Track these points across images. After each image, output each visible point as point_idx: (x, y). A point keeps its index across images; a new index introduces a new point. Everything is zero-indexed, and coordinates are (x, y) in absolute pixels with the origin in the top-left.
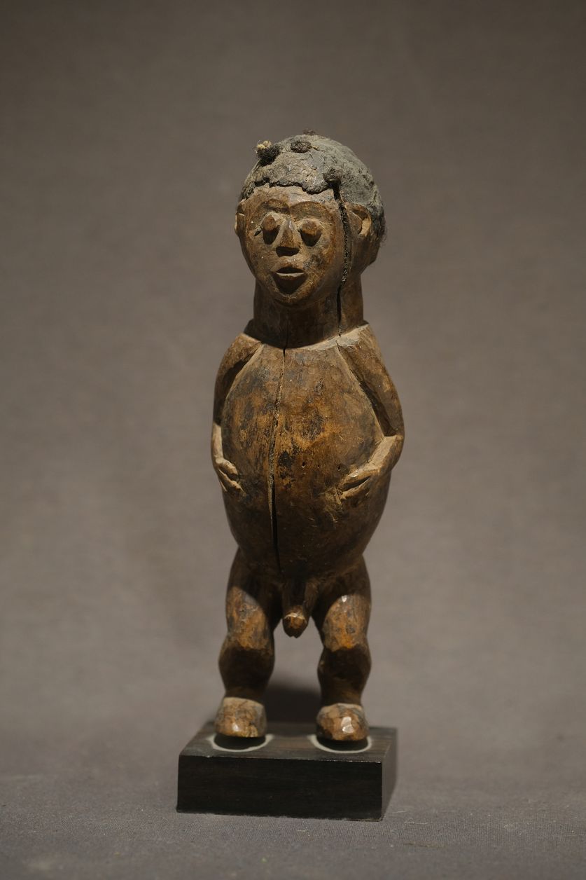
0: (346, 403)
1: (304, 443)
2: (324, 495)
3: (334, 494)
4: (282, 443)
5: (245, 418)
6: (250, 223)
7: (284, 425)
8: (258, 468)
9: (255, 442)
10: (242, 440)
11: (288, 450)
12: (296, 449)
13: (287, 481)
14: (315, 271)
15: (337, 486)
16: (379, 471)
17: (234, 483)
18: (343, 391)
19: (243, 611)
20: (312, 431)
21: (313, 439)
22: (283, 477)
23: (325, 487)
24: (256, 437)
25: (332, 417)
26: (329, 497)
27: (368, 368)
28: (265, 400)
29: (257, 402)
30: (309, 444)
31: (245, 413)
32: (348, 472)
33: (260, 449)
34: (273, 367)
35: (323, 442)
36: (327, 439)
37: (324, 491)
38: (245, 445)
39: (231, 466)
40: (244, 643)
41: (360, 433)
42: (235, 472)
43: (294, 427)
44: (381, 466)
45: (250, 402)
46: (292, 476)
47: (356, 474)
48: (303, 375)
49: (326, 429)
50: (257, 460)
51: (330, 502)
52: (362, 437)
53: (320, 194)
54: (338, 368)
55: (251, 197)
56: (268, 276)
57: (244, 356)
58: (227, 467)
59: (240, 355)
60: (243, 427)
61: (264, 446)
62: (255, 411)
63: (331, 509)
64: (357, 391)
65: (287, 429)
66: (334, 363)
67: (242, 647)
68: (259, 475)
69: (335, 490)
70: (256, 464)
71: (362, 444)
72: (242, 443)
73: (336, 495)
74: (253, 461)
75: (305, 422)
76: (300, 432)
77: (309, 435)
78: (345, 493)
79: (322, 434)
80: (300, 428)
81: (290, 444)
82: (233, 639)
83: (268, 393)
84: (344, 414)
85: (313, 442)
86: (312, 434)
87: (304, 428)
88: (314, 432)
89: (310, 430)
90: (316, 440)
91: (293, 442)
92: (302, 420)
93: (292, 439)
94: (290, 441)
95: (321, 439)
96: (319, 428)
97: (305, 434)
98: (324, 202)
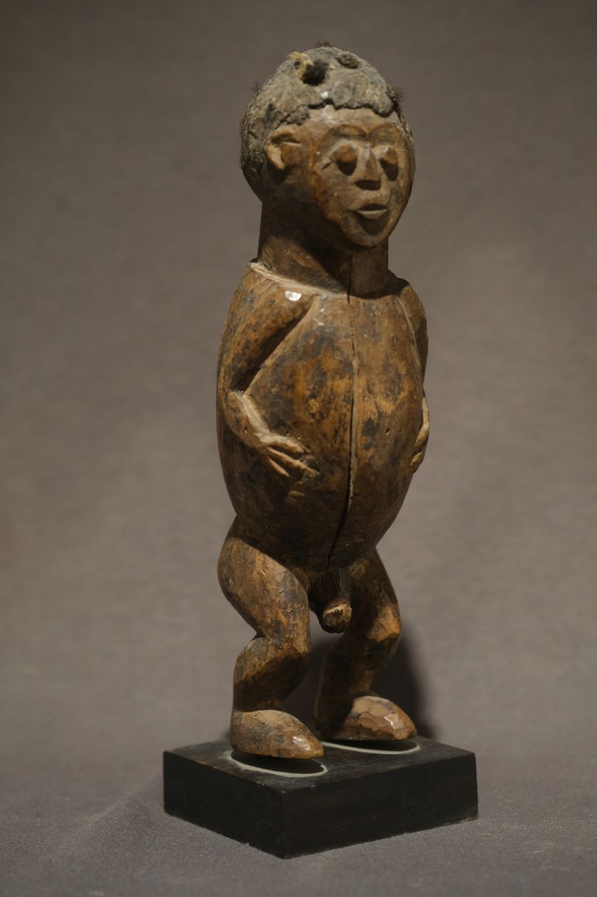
1: (387, 406)
2: (400, 463)
3: (406, 460)
4: (366, 409)
5: (315, 384)
6: (315, 155)
7: (366, 388)
8: (338, 441)
9: (332, 412)
10: (313, 411)
11: (372, 417)
12: (380, 414)
13: (370, 453)
15: (409, 451)
17: (297, 463)
19: (292, 611)
20: (394, 391)
21: (395, 400)
22: (367, 448)
23: (401, 454)
24: (333, 406)
25: (408, 373)
26: (402, 465)
28: (341, 362)
29: (331, 364)
30: (393, 407)
31: (313, 378)
32: (416, 435)
33: (340, 419)
34: (342, 322)
35: (403, 403)
36: (406, 399)
37: (400, 458)
38: (317, 417)
39: (291, 443)
40: (301, 649)
42: (299, 449)
43: (376, 389)
45: (320, 366)
46: (376, 446)
47: (420, 435)
48: (377, 327)
49: (405, 387)
50: (336, 432)
53: (390, 117)
55: (307, 124)
56: (344, 216)
57: (299, 312)
58: (285, 445)
59: (294, 311)
60: (313, 396)
61: (345, 415)
62: (329, 375)
65: (370, 392)
67: (300, 654)
68: (338, 450)
69: (407, 456)
70: (335, 436)
72: (313, 415)
74: (330, 433)
75: (386, 381)
76: (383, 394)
77: (391, 397)
78: (413, 459)
79: (402, 394)
80: (383, 389)
81: (375, 410)
82: (285, 646)
83: (342, 353)
85: (397, 404)
86: (394, 394)
87: (386, 389)
88: (396, 392)
89: (392, 391)
90: (399, 401)
91: (377, 407)
92: (384, 380)
93: (376, 403)
94: (374, 405)
95: (402, 399)
96: (399, 388)
97: (387, 396)
98: (396, 125)
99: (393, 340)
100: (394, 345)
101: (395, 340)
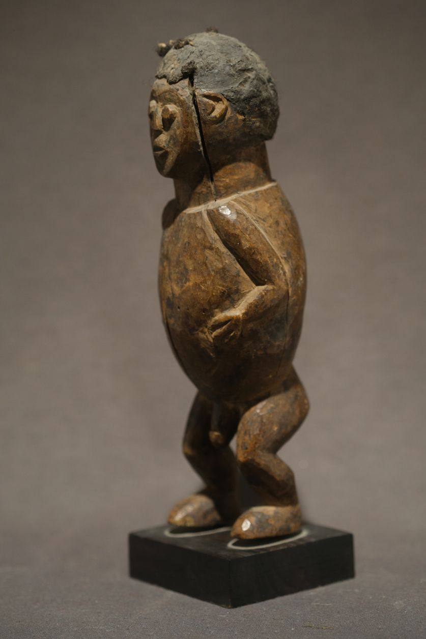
0: (207, 257)
1: (177, 290)
2: (198, 334)
3: (205, 333)
4: (167, 289)
7: (168, 275)
11: (170, 296)
12: (173, 295)
13: (173, 321)
14: (172, 149)
15: (206, 327)
16: (241, 316)
18: (205, 247)
21: (182, 286)
22: (170, 318)
23: (197, 328)
25: (195, 269)
26: (201, 335)
27: (226, 228)
30: (179, 292)
32: (213, 315)
35: (188, 290)
36: (191, 288)
37: (197, 330)
41: (220, 283)
43: (172, 277)
44: (243, 311)
46: (174, 317)
47: (220, 316)
48: (180, 233)
49: (191, 279)
51: (203, 339)
52: (223, 286)
53: (177, 84)
54: (202, 229)
63: (207, 346)
64: (218, 248)
66: (199, 225)
69: (206, 330)
71: (223, 293)
73: (207, 334)
75: (178, 273)
76: (176, 281)
77: (180, 284)
78: (215, 334)
79: (188, 283)
80: (176, 278)
81: (171, 291)
84: (204, 267)
85: (182, 290)
86: (182, 283)
87: (177, 278)
88: (183, 282)
89: (181, 280)
90: (184, 288)
91: (172, 290)
92: (176, 271)
93: (171, 286)
94: (170, 288)
95: (187, 287)
96: (186, 278)
97: (178, 283)
98: (178, 90)
99: (185, 244)
100: (185, 248)
101: (187, 245)
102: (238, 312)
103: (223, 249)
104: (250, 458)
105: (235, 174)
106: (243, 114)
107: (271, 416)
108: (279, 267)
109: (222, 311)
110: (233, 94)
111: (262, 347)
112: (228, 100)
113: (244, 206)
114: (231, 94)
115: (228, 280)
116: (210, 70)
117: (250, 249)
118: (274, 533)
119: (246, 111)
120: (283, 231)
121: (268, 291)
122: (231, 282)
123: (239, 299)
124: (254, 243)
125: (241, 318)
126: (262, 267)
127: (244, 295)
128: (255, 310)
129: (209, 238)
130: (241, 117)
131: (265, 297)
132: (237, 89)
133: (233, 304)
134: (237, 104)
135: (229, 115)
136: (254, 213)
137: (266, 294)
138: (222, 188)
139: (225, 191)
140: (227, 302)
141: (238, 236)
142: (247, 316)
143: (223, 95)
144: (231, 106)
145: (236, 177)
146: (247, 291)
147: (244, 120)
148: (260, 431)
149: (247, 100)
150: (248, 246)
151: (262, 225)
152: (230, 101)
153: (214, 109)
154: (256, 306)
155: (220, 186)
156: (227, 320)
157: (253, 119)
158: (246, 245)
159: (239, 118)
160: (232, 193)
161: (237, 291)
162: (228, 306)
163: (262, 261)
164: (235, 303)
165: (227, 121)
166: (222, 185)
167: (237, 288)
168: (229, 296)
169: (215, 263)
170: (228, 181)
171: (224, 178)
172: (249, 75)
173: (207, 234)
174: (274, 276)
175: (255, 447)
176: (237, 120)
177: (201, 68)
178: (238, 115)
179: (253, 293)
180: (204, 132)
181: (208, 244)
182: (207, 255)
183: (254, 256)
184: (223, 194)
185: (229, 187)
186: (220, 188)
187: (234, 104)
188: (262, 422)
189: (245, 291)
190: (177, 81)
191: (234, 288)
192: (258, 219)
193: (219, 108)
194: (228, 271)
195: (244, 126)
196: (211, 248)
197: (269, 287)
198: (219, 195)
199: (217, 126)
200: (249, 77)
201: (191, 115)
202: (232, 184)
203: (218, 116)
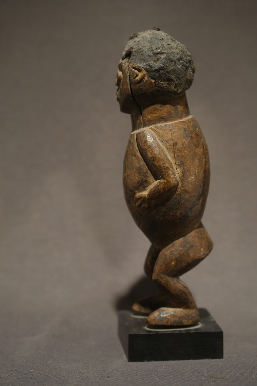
3: (133, 204)
15: (133, 200)
16: (146, 195)
23: (130, 200)
27: (141, 145)
32: (135, 194)
41: (138, 176)
44: (148, 193)
47: (138, 195)
51: (133, 207)
52: (139, 178)
53: (124, 60)
63: (135, 211)
64: (138, 155)
69: (133, 202)
71: (139, 181)
78: (136, 204)
98: (123, 63)
102: (145, 193)
103: (140, 157)
104: (156, 278)
105: (154, 114)
106: (154, 79)
107: (171, 256)
108: (169, 170)
109: (139, 192)
110: (149, 67)
111: (162, 215)
112: (146, 70)
113: (156, 133)
114: (148, 67)
115: (142, 174)
116: (139, 53)
117: (152, 158)
118: (169, 324)
119: (156, 77)
120: (179, 149)
121: (161, 183)
122: (143, 176)
123: (147, 186)
124: (154, 155)
125: (146, 197)
126: (158, 168)
127: (150, 184)
128: (153, 193)
129: (135, 149)
130: (153, 81)
131: (160, 186)
132: (151, 65)
133: (144, 189)
134: (151, 73)
135: (146, 79)
136: (161, 137)
137: (160, 185)
138: (146, 121)
139: (148, 123)
140: (141, 187)
141: (146, 149)
142: (149, 196)
143: (143, 67)
144: (147, 74)
145: (154, 115)
146: (152, 182)
147: (155, 82)
148: (163, 263)
149: (157, 71)
150: (150, 156)
151: (165, 144)
152: (147, 71)
153: (137, 76)
154: (154, 191)
155: (145, 120)
156: (140, 197)
157: (161, 82)
158: (150, 155)
159: (152, 81)
160: (152, 124)
161: (146, 181)
162: (142, 190)
163: (158, 165)
164: (146, 188)
165: (145, 83)
166: (146, 119)
167: (146, 179)
168: (142, 184)
169: (136, 164)
170: (149, 117)
171: (147, 115)
172: (161, 56)
173: (134, 147)
174: (165, 175)
175: (159, 272)
176: (151, 82)
177: (135, 51)
178: (151, 79)
179: (154, 184)
180: (132, 88)
181: (134, 153)
182: (133, 159)
183: (154, 162)
184: (147, 124)
185: (150, 121)
186: (145, 121)
187: (149, 73)
188: (166, 258)
189: (151, 182)
190: (124, 58)
191: (145, 179)
192: (163, 141)
193: (140, 75)
194: (142, 169)
195: (156, 86)
196: (135, 156)
197: (162, 181)
198: (145, 125)
199: (139, 85)
200: (161, 58)
201: (126, 78)
202: (152, 119)
203: (139, 80)
